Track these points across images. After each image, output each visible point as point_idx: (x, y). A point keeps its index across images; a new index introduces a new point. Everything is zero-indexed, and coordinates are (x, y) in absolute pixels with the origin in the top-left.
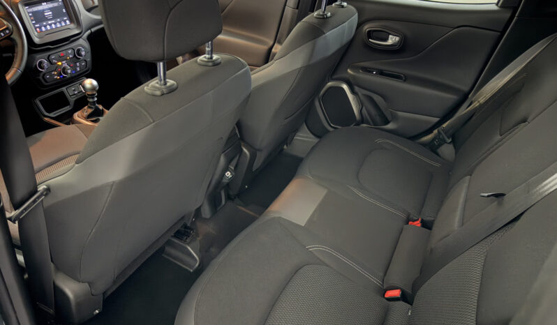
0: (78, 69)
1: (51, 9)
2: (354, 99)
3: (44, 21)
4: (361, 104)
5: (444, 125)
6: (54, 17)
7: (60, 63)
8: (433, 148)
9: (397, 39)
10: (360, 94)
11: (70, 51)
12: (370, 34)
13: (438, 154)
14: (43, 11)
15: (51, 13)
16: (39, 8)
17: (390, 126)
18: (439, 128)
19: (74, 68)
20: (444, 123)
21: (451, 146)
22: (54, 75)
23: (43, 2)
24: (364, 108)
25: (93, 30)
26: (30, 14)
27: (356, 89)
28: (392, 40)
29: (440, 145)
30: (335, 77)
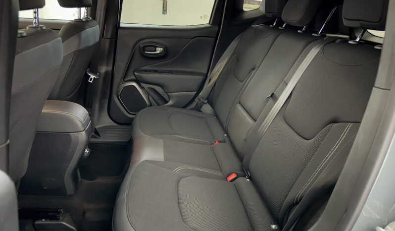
2: (142, 92)
4: (148, 94)
5: (200, 94)
8: (198, 109)
9: (162, 49)
10: (145, 88)
12: (144, 48)
13: (202, 112)
17: (170, 103)
18: (198, 97)
20: (200, 93)
21: (208, 105)
24: (150, 96)
27: (143, 85)
28: (159, 50)
29: (201, 106)
30: (126, 79)
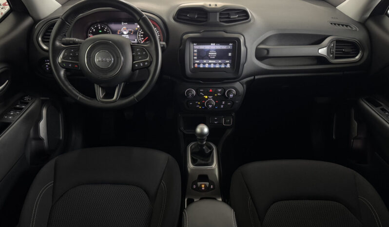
0: (222, 106)
1: (217, 51)
3: (205, 59)
6: (217, 58)
7: (206, 97)
11: (220, 90)
14: (209, 51)
15: (216, 54)
16: (207, 47)
19: (218, 104)
22: (198, 104)
23: (213, 43)
25: (257, 77)
26: (195, 51)
